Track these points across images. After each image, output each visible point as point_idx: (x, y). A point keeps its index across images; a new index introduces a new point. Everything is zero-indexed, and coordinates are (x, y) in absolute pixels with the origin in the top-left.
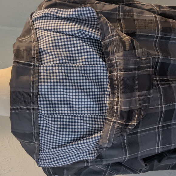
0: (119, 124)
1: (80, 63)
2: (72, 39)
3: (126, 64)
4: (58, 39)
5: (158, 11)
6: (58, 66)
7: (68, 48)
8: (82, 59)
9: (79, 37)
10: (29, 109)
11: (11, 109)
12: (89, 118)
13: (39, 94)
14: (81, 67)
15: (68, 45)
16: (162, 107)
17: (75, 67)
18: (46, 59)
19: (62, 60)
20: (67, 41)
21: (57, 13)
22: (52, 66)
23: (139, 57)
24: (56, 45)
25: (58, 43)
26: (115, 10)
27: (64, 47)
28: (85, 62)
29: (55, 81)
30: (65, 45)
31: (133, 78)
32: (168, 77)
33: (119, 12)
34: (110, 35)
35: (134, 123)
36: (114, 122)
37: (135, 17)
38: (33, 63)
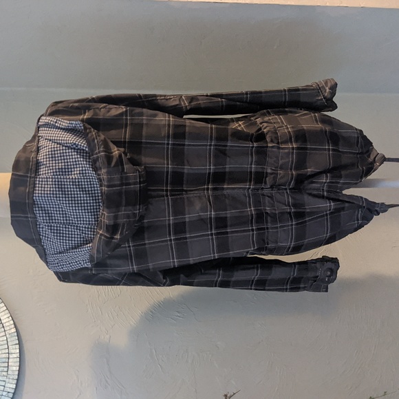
0: (105, 236)
1: (75, 175)
2: (67, 151)
3: (109, 180)
4: (54, 151)
5: (186, 106)
6: (52, 178)
7: (64, 159)
8: (77, 171)
9: (74, 149)
10: (27, 217)
11: (11, 217)
12: (85, 228)
13: (35, 204)
14: (75, 179)
15: (64, 156)
16: (169, 220)
17: (69, 178)
18: (43, 170)
19: (56, 172)
20: (63, 153)
21: (56, 122)
22: (47, 178)
23: (126, 173)
24: (53, 156)
25: (55, 154)
26: (121, 114)
27: (60, 158)
28: (80, 174)
29: (49, 192)
30: (61, 156)
31: (120, 193)
32: (184, 186)
33: (127, 116)
34: (97, 151)
35: (118, 236)
36: (101, 235)
37: (145, 122)
38: (29, 175)
